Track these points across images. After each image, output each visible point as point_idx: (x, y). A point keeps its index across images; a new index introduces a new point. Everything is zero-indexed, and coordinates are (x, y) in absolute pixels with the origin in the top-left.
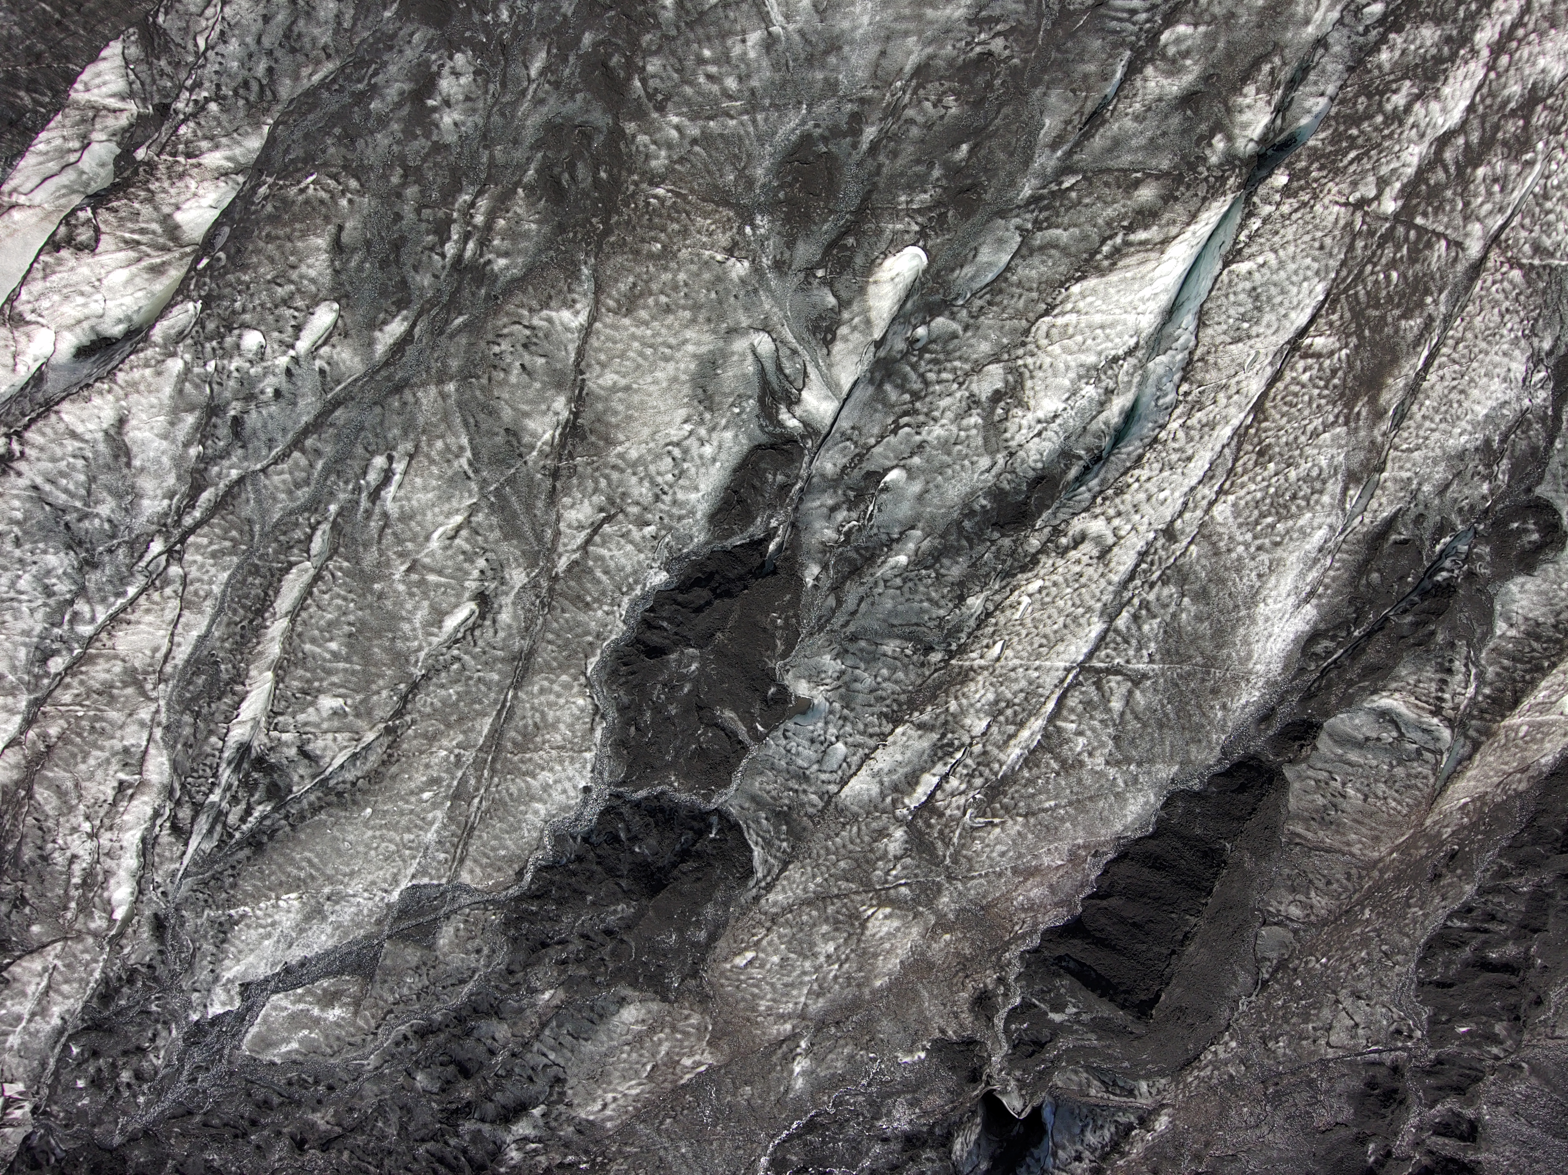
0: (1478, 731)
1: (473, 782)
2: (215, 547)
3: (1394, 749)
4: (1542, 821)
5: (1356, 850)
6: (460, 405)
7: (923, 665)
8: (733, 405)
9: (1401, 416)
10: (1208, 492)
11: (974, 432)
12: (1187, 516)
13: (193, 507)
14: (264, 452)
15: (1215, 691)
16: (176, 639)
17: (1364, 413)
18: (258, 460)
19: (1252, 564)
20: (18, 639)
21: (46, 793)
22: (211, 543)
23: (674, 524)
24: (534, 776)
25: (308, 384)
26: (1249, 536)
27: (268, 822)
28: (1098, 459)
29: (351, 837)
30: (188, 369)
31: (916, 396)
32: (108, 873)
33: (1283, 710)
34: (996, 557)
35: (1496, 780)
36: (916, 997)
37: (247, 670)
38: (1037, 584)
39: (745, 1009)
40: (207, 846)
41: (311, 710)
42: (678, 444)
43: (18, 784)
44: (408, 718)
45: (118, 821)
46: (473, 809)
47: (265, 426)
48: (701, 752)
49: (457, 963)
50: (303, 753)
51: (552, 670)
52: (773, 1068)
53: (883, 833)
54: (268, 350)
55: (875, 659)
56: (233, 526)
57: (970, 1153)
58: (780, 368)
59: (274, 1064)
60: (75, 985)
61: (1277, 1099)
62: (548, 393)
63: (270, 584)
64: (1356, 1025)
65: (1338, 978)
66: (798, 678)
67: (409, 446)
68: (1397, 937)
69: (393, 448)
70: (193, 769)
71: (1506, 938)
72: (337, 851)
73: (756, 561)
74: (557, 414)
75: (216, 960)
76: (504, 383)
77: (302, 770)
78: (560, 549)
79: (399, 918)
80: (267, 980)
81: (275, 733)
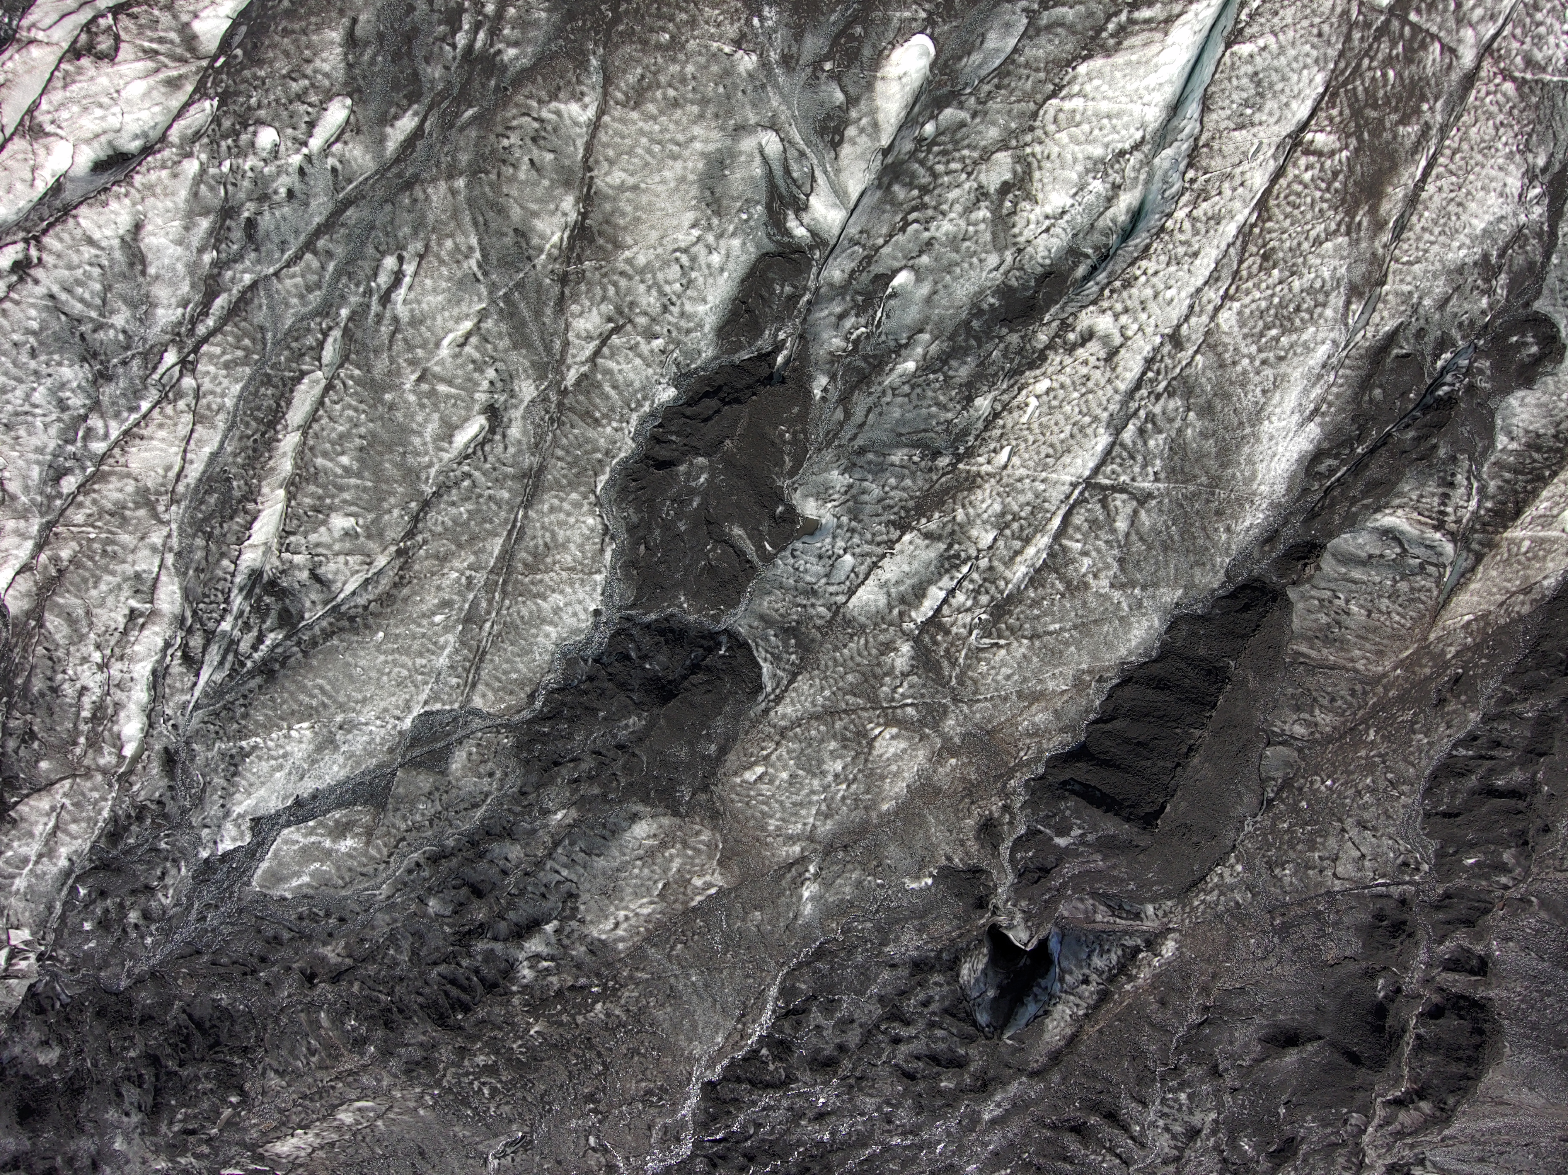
0: (1480, 543)
1: (484, 604)
2: (228, 357)
3: (1397, 564)
4: (1546, 646)
5: (1360, 666)
6: (471, 202)
7: (930, 470)
8: (740, 210)
9: (1401, 226)
10: (1213, 295)
11: (982, 226)
12: (1193, 320)
13: (207, 315)
14: (277, 255)
15: (1219, 513)
16: (189, 456)
17: (1365, 223)
18: (271, 263)
19: (1257, 379)
20: (32, 456)
21: (57, 621)
22: (224, 353)
23: (682, 337)
24: (545, 599)
25: (320, 183)
26: (1253, 349)
27: (279, 650)
28: (1105, 256)
29: (363, 663)
30: (203, 171)
31: (925, 190)
32: (118, 706)
33: (1288, 532)
34: (1004, 356)
35: (1499, 598)
36: (922, 823)
37: (260, 487)
38: (1043, 385)
39: (755, 828)
40: (218, 677)
41: (323, 529)
42: (685, 251)
43: (28, 614)
44: (419, 538)
45: (128, 651)
46: (485, 634)
47: (278, 228)
48: (710, 569)
49: (471, 788)
50: (315, 577)
51: (562, 488)
52: (782, 893)
53: (889, 647)
54: (282, 148)
55: (883, 470)
56: (246, 334)
57: (977, 980)
58: (787, 171)
59: (284, 899)
60: (84, 825)
61: (1284, 930)
62: (557, 192)
63: (282, 395)
64: (1363, 856)
65: (1344, 805)
66: (806, 496)
67: (419, 246)
68: (1402, 765)
69: (404, 248)
70: (205, 595)
71: (1513, 765)
72: (350, 677)
73: (764, 371)
74: (565, 214)
75: (227, 795)
76: (513, 179)
77: (313, 596)
78: (570, 361)
79: (412, 745)
80: (278, 814)
81: (286, 556)
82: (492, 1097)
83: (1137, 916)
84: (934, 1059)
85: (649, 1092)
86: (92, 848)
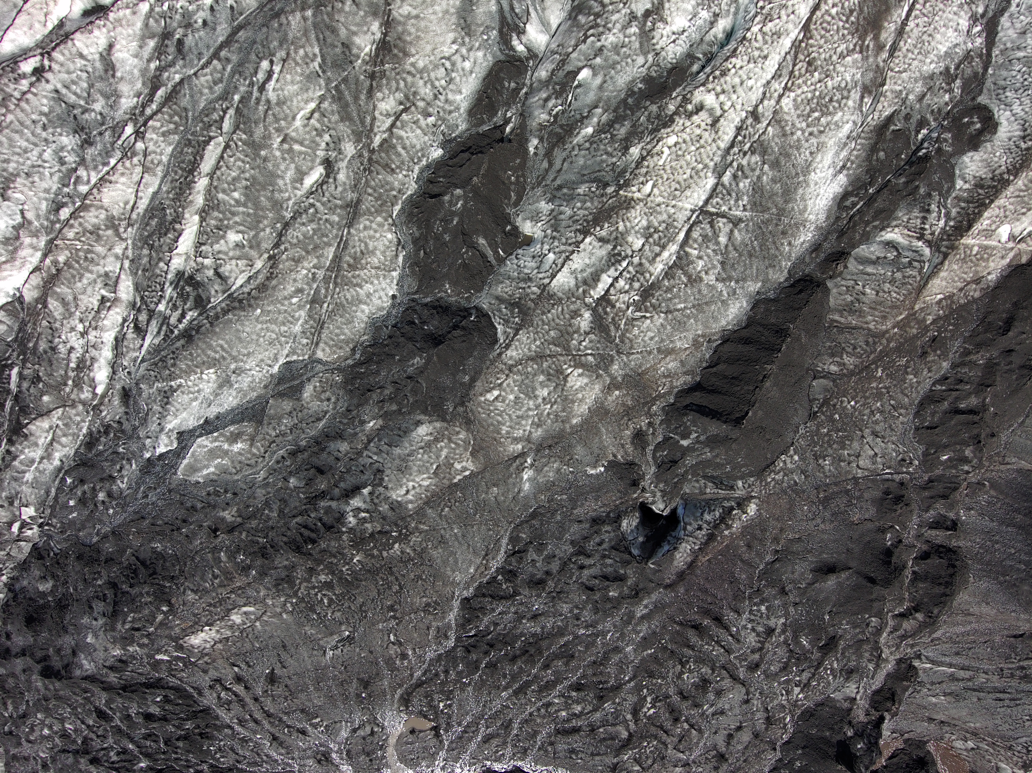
0: (947, 247)
1: (323, 291)
2: (164, 129)
3: (895, 262)
4: (990, 318)
5: (871, 326)
6: (315, 25)
7: (602, 195)
8: (483, 33)
9: (894, 48)
10: (777, 86)
11: (633, 38)
12: (766, 102)
13: (152, 101)
14: (196, 62)
15: (784, 233)
16: (140, 194)
17: (871, 46)
18: (192, 67)
19: (806, 145)
20: (42, 195)
21: (56, 303)
22: (162, 126)
23: (447, 116)
24: (361, 287)
25: (223, 16)
26: (804, 125)
27: (195, 322)
28: (710, 58)
29: (248, 329)
30: (152, 10)
31: (597, 15)
32: (93, 359)
33: (827, 245)
34: (648, 120)
35: (960, 285)
36: (598, 433)
37: (183, 213)
38: (672, 140)
39: (493, 432)
40: (156, 341)
41: (222, 242)
42: (448, 59)
43: (37, 301)
44: (282, 247)
45: (100, 324)
46: (324, 310)
47: (197, 45)
48: (465, 265)
49: (315, 408)
50: (218, 274)
51: (371, 214)
52: (510, 476)
53: (576, 314)
55: (573, 199)
56: (176, 113)
57: (632, 531)
58: (512, 8)
59: (199, 483)
60: (70, 438)
61: (825, 502)
62: (368, 19)
63: (198, 152)
64: (876, 454)
65: (863, 420)
66: (524, 219)
67: (283, 54)
68: (900, 396)
69: (274, 55)
70: (149, 286)
71: (970, 394)
72: (240, 339)
73: (498, 135)
74: (373, 34)
75: (162, 417)
76: (341, 11)
77: (216, 287)
78: (376, 130)
79: (279, 383)
80: (194, 430)
81: (200, 259)
82: (330, 605)
83: (732, 488)
84: (605, 577)
85: (428, 605)
86: (76, 452)
